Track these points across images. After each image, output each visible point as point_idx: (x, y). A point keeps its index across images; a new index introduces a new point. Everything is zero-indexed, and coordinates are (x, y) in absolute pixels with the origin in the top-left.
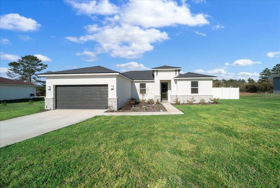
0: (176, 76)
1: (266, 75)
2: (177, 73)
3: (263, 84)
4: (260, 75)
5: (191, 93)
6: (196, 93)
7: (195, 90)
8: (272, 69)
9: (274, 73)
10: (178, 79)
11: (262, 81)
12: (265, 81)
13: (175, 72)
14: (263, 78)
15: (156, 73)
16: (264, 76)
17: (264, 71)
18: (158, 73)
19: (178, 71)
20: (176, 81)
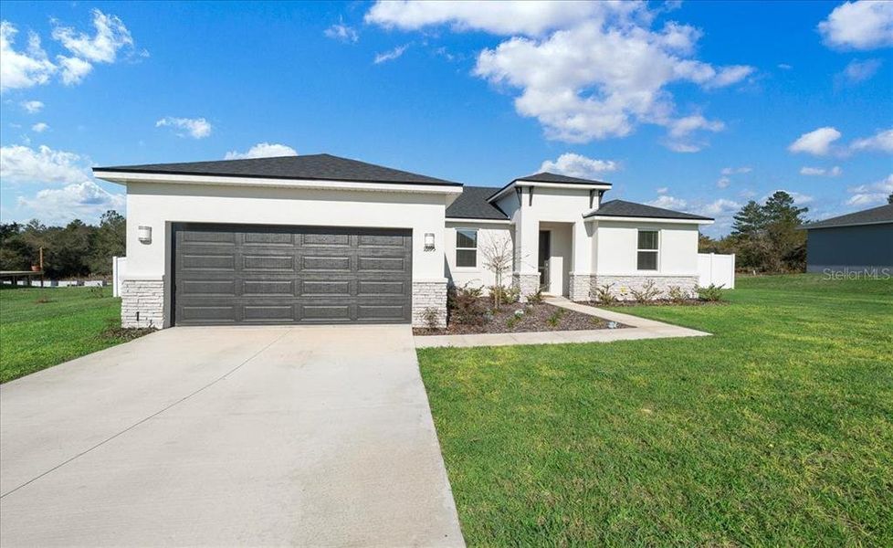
0: (590, 211)
1: (751, 222)
2: (596, 199)
3: (741, 245)
4: (735, 221)
5: (638, 269)
6: (650, 268)
7: (647, 261)
8: (765, 205)
9: (770, 218)
10: (600, 221)
11: (740, 238)
12: (746, 237)
13: (588, 198)
14: (742, 230)
15: (528, 195)
16: (745, 224)
17: (746, 209)
18: (534, 196)
19: (597, 193)
20: (591, 228)
